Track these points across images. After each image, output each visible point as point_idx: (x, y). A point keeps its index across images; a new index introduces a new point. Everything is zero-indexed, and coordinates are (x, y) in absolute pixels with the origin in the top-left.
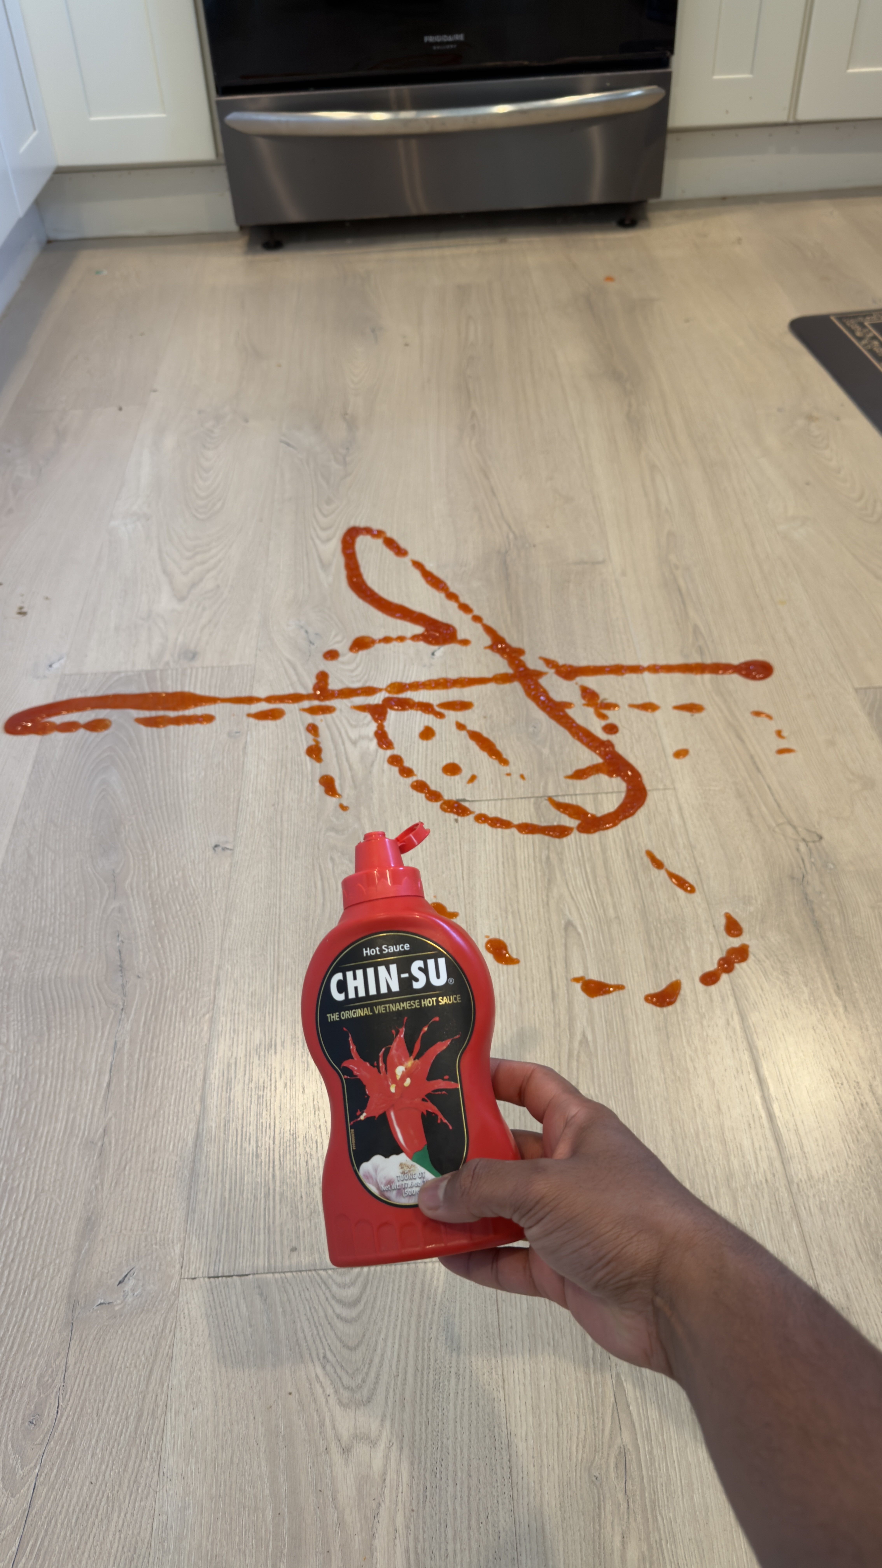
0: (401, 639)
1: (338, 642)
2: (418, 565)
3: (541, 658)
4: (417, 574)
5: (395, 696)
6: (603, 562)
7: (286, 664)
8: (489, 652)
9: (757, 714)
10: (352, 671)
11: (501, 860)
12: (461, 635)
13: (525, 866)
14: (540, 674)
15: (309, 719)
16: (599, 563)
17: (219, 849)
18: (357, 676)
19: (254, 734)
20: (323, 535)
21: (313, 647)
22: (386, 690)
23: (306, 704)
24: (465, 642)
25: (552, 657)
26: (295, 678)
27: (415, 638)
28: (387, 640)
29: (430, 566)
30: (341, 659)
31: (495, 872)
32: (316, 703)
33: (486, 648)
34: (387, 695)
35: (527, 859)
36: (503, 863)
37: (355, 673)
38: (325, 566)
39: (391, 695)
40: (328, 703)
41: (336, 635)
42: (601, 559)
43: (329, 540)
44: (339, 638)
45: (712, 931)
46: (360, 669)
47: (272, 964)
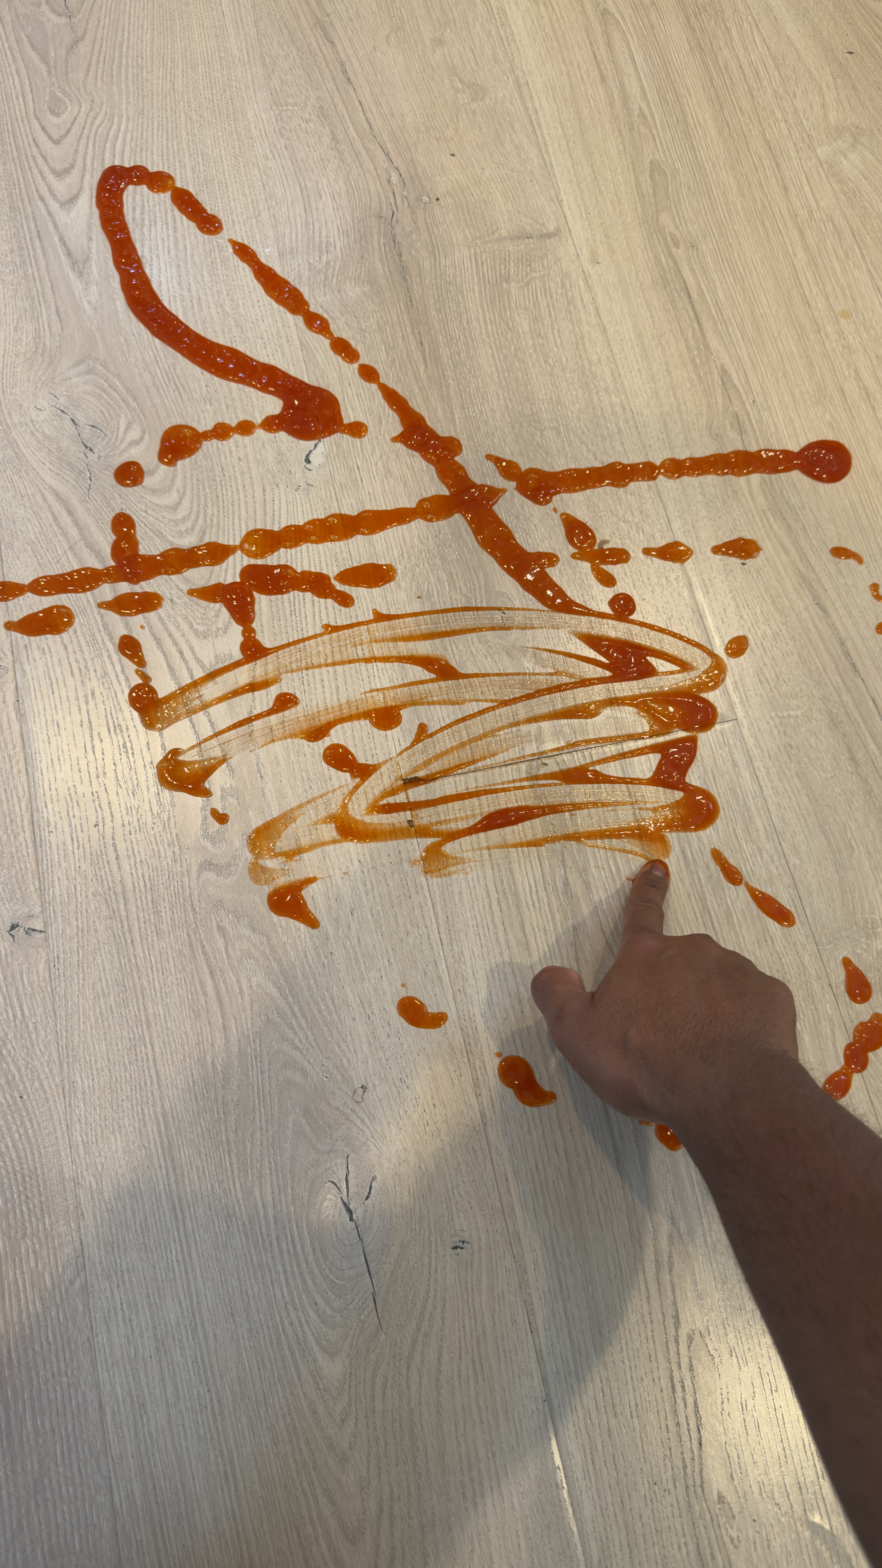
0: (246, 428)
1: (135, 443)
2: (244, 252)
3: (489, 457)
4: (245, 272)
5: (260, 562)
6: (556, 234)
7: (51, 498)
8: (399, 446)
9: (839, 552)
10: (175, 508)
11: (494, 896)
12: (349, 415)
13: (534, 905)
14: (494, 493)
15: (119, 625)
16: (550, 235)
17: (20, 932)
18: (184, 520)
19: (27, 667)
20: (61, 187)
21: (92, 457)
22: (241, 547)
23: (107, 591)
24: (357, 430)
25: (508, 453)
26: (74, 532)
27: (271, 424)
28: (221, 432)
29: (267, 256)
30: (147, 481)
31: (489, 921)
32: (124, 587)
33: (395, 440)
34: (247, 561)
35: (534, 890)
36: (499, 902)
37: (180, 514)
38: (79, 265)
39: (253, 561)
40: (146, 586)
41: (128, 427)
42: (551, 228)
43: (73, 199)
44: (135, 434)
45: (829, 996)
46: (186, 503)
47: (163, 1163)
